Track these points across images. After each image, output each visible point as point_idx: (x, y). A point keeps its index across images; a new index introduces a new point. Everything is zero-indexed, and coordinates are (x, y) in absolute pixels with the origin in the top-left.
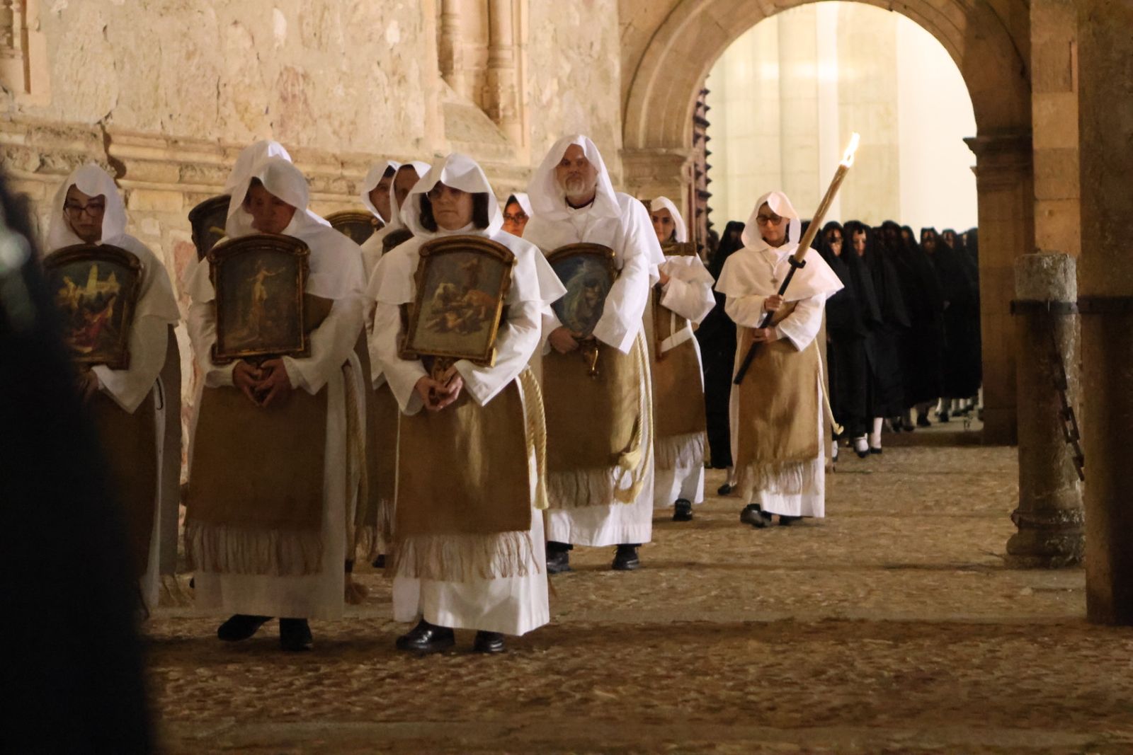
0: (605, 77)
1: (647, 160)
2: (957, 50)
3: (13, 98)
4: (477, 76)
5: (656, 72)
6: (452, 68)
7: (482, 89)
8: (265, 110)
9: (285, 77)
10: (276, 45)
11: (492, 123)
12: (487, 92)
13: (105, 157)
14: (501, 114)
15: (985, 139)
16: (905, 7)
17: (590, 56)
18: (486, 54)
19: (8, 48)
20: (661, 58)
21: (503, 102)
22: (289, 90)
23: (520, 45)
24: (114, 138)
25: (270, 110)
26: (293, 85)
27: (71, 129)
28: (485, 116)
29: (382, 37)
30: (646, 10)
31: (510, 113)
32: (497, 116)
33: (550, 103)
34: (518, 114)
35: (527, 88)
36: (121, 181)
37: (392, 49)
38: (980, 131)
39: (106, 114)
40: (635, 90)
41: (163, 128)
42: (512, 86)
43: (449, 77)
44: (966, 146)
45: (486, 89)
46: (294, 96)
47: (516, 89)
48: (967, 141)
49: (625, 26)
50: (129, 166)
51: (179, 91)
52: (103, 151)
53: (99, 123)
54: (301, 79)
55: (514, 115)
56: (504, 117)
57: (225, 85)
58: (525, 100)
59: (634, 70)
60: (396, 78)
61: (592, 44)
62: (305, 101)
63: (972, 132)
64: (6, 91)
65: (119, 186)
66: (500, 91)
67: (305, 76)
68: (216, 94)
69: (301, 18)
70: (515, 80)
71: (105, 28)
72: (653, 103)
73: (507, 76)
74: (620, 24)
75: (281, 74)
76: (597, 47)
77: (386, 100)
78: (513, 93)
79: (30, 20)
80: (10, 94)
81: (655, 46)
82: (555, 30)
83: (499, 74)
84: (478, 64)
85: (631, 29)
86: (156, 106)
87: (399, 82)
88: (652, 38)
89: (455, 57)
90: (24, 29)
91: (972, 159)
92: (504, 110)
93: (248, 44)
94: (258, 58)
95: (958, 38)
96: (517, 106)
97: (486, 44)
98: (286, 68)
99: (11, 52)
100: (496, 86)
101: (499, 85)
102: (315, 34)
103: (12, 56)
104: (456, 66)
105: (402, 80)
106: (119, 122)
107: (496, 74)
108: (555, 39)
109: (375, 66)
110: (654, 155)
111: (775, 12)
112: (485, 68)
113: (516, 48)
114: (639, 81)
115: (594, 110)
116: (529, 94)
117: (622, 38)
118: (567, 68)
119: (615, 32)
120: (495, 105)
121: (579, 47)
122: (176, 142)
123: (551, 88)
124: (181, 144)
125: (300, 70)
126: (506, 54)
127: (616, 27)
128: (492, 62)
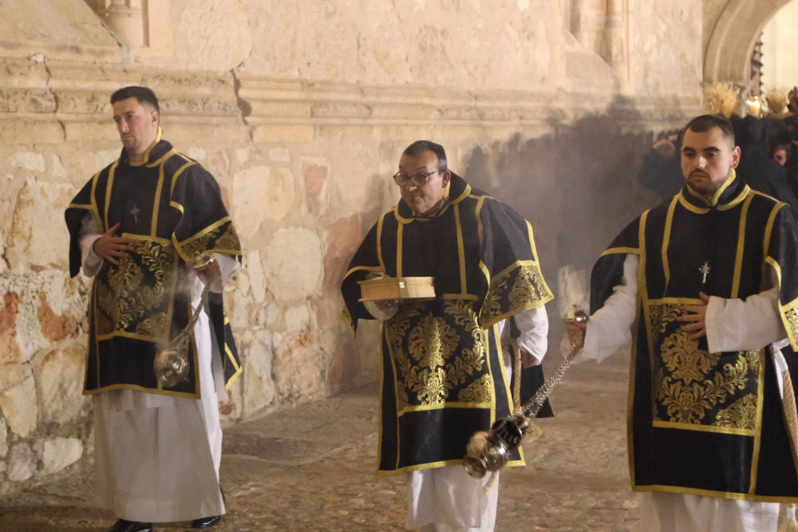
0: (691, 34)
3: (128, 51)
4: (598, 33)
5: (726, 30)
6: (579, 27)
7: (601, 42)
8: (404, 58)
9: (424, 33)
10: (416, 9)
11: (607, 65)
12: (604, 44)
13: (235, 99)
14: (614, 59)
17: (681, 20)
18: (604, 18)
19: (125, 7)
20: (730, 21)
21: (615, 50)
22: (428, 42)
23: (628, 12)
24: (242, 83)
25: (409, 58)
26: (432, 39)
27: (195, 77)
28: (603, 61)
29: (514, 4)
31: (619, 58)
32: (611, 60)
33: (650, 51)
34: (626, 59)
35: (633, 41)
36: (248, 119)
37: (522, 14)
39: (240, 63)
40: (712, 43)
41: (300, 73)
42: (621, 40)
43: (578, 34)
45: (604, 42)
46: (433, 47)
47: (625, 42)
50: (255, 106)
51: (317, 44)
52: (232, 94)
53: (232, 71)
54: (439, 35)
55: (623, 60)
56: (616, 61)
57: (365, 39)
58: (631, 49)
59: (711, 31)
60: (526, 34)
61: (682, 13)
62: (443, 52)
64: (120, 45)
65: (246, 123)
66: (613, 43)
67: (443, 33)
68: (356, 45)
70: (624, 37)
72: (725, 51)
73: (619, 33)
75: (421, 31)
76: (686, 14)
77: (517, 50)
78: (622, 45)
80: (125, 48)
81: (726, 13)
83: (613, 32)
84: (599, 25)
86: (293, 56)
87: (529, 37)
88: (724, 9)
89: (582, 20)
92: (616, 56)
94: (399, 18)
96: (625, 54)
97: (604, 12)
98: (426, 27)
99: (129, 11)
100: (611, 40)
101: (613, 39)
103: (129, 15)
104: (582, 26)
105: (531, 36)
106: (251, 70)
107: (611, 32)
108: (655, 9)
109: (508, 27)
112: (603, 27)
113: (625, 14)
114: (715, 36)
115: (683, 56)
116: (634, 45)
117: (704, 9)
118: (663, 28)
119: (699, 4)
120: (609, 53)
121: (672, 14)
122: (312, 84)
123: (651, 41)
124: (317, 86)
125: (439, 28)
126: (618, 18)
128: (608, 23)
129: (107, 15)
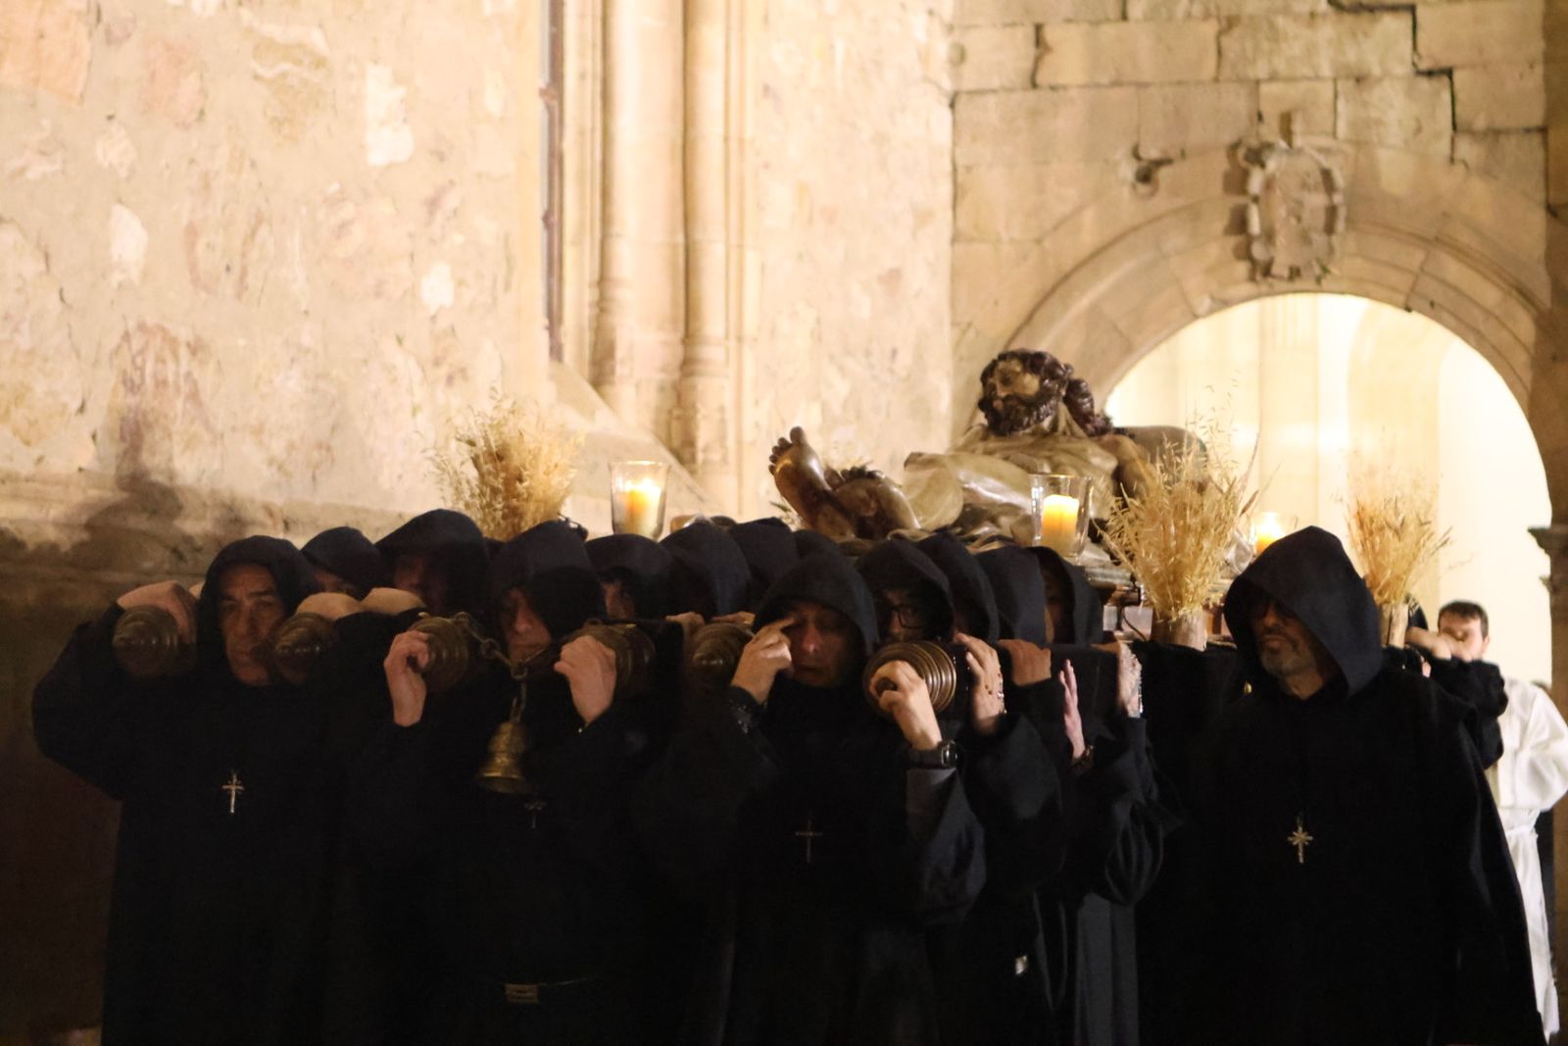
2: (1518, 377)
4: (662, 389)
6: (613, 372)
7: (670, 412)
8: (75, 405)
9: (137, 343)
10: (116, 278)
11: (683, 473)
12: (678, 418)
14: (700, 457)
16: (1432, 304)
17: (891, 371)
18: (679, 351)
21: (704, 435)
22: (149, 368)
23: (740, 339)
25: (89, 406)
26: (160, 361)
28: (672, 460)
29: (413, 292)
30: (996, 303)
31: (716, 456)
32: (693, 459)
34: (732, 458)
37: (433, 318)
38: (1556, 518)
42: (723, 410)
43: (607, 389)
44: (1533, 542)
45: (676, 412)
46: (161, 383)
47: (730, 415)
48: (1536, 533)
49: (962, 327)
54: (184, 352)
55: (725, 460)
56: (705, 462)
60: (443, 371)
61: (894, 353)
62: (194, 396)
63: (1544, 518)
66: (699, 416)
67: (196, 348)
69: (192, 232)
70: (728, 399)
73: (715, 391)
74: (954, 324)
75: (127, 337)
76: (905, 358)
77: (415, 411)
78: (723, 421)
82: (818, 321)
83: (700, 387)
84: (663, 370)
85: (971, 334)
87: (450, 380)
89: (620, 353)
91: (1542, 563)
92: (706, 450)
93: (32, 266)
94: (62, 299)
95: (1521, 360)
96: (731, 443)
97: (680, 333)
98: (142, 327)
100: (693, 407)
101: (699, 406)
102: (228, 269)
104: (620, 370)
105: (457, 375)
107: (694, 388)
108: (817, 337)
109: (389, 347)
111: (1211, 311)
112: (676, 375)
113: (733, 344)
116: (757, 425)
117: (957, 346)
118: (841, 388)
119: (945, 337)
120: (689, 442)
121: (867, 354)
125: (184, 334)
126: (713, 351)
127: (947, 329)
128: (688, 365)
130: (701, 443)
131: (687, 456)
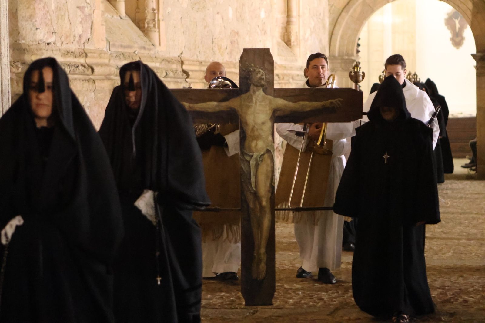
0: (324, 27)
1: (340, 61)
2: (469, 18)
3: (156, 48)
4: (282, 28)
5: (343, 24)
7: (284, 33)
10: (229, 21)
11: (288, 48)
12: (286, 35)
13: (181, 70)
14: (292, 44)
15: (480, 54)
17: (320, 19)
18: (286, 19)
19: (154, 28)
20: (346, 19)
21: (293, 39)
22: (233, 39)
23: (299, 16)
24: (185, 62)
25: (227, 47)
27: (172, 60)
28: (285, 44)
29: (259, 15)
31: (295, 44)
32: (290, 44)
33: (308, 39)
34: (299, 44)
35: (302, 33)
36: (187, 80)
37: (262, 21)
38: (477, 52)
39: (181, 53)
40: (335, 32)
41: (197, 57)
42: (296, 33)
44: (472, 57)
45: (286, 33)
46: (234, 41)
48: (473, 55)
49: (331, 6)
50: (190, 73)
51: (202, 42)
52: (181, 68)
53: (179, 56)
54: (236, 34)
55: (297, 45)
56: (293, 45)
57: (215, 38)
58: (301, 38)
59: (335, 24)
60: (263, 32)
61: (320, 14)
63: (474, 52)
64: (153, 45)
65: (187, 82)
66: (291, 34)
67: (237, 33)
68: (212, 42)
69: (236, 9)
70: (297, 30)
71: (181, 18)
72: (342, 37)
73: (294, 29)
74: (329, 5)
75: (231, 33)
76: (322, 14)
77: (260, 41)
78: (297, 35)
79: (161, 17)
81: (343, 14)
82: (310, 9)
83: (291, 28)
84: (282, 24)
85: (333, 7)
86: (195, 48)
87: (264, 34)
88: (342, 11)
90: (159, 20)
91: (474, 63)
93: (221, 21)
94: (224, 27)
95: (469, 13)
96: (298, 41)
97: (286, 15)
98: (232, 31)
100: (290, 32)
101: (292, 32)
102: (240, 16)
103: (155, 31)
105: (265, 32)
106: (185, 56)
107: (290, 28)
108: (310, 13)
110: (342, 59)
111: (393, 1)
112: (286, 25)
114: (337, 28)
115: (321, 41)
116: (302, 35)
117: (329, 11)
118: (313, 24)
119: (327, 8)
120: (289, 41)
121: (317, 15)
122: (201, 62)
123: (308, 33)
124: (203, 63)
125: (236, 31)
126: (294, 19)
127: (327, 6)
128: (288, 23)
129: (146, 31)
130: (292, 41)
131: (289, 44)
